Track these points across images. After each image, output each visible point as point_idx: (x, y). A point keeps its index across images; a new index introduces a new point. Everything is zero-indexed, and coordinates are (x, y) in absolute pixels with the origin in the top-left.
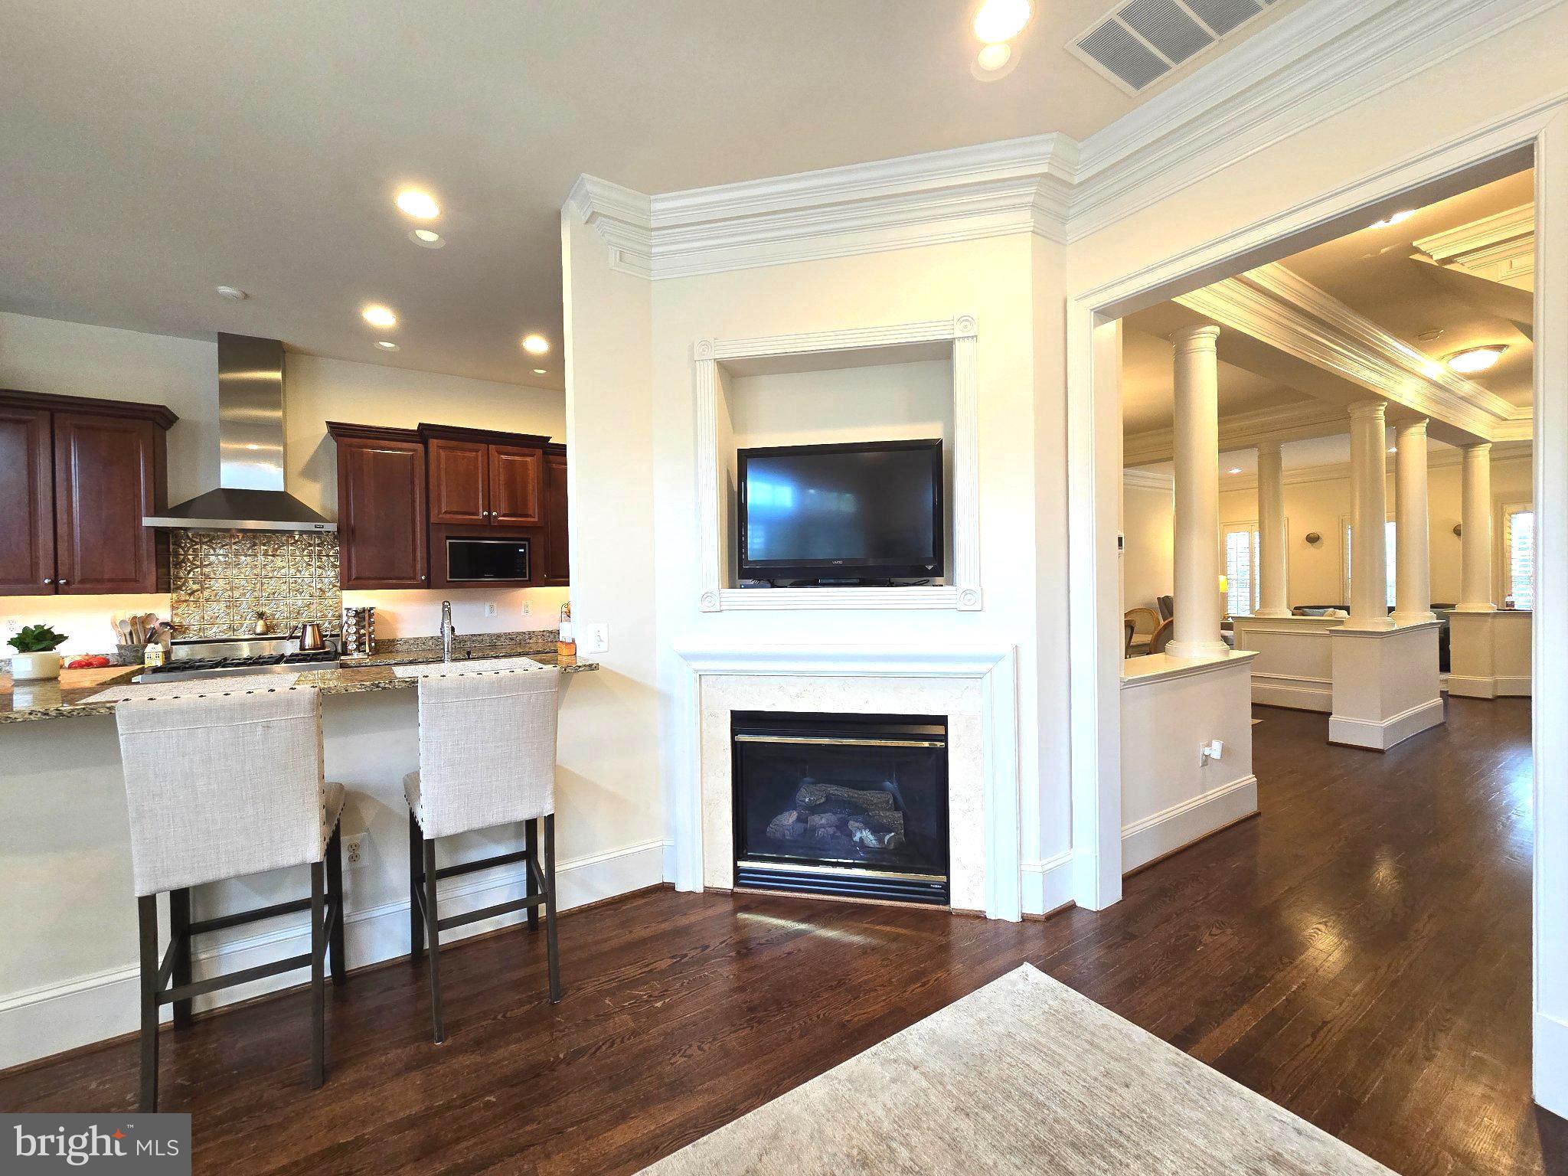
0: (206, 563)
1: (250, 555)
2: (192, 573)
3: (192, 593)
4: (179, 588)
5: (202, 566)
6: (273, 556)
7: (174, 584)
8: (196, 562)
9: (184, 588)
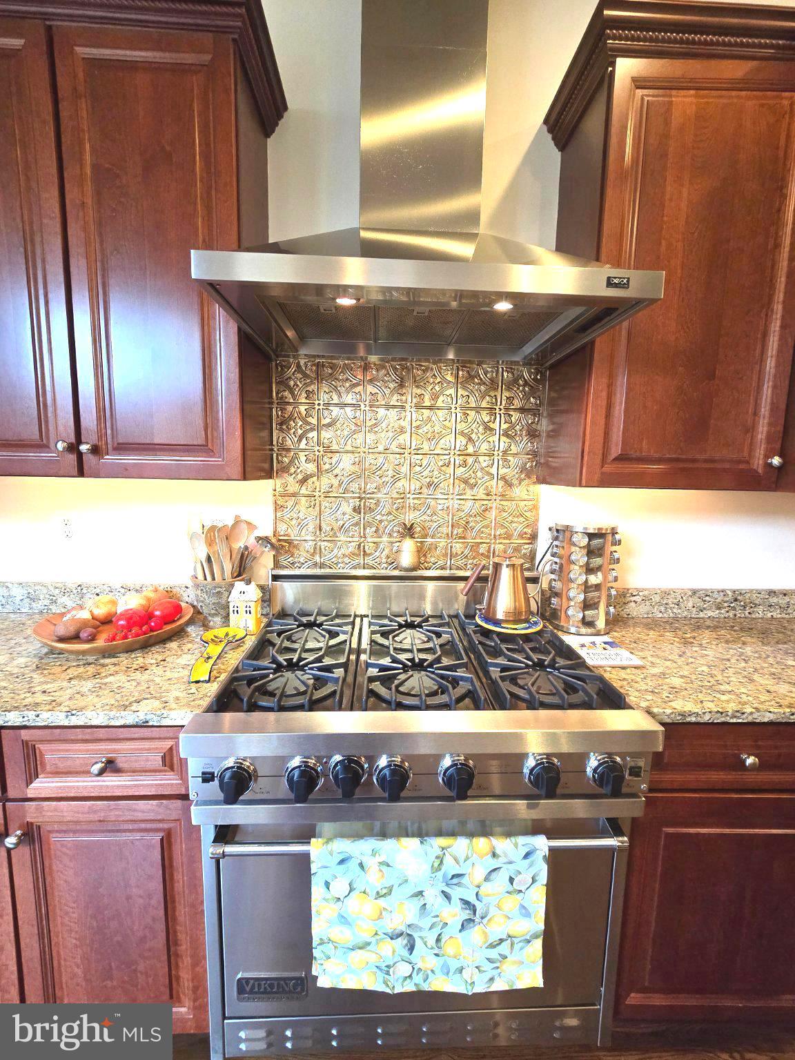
0: (327, 421)
1: (394, 407)
2: (304, 441)
3: (304, 481)
4: (285, 469)
5: (319, 428)
6: (430, 408)
7: (278, 462)
8: (310, 419)
9: (292, 470)
